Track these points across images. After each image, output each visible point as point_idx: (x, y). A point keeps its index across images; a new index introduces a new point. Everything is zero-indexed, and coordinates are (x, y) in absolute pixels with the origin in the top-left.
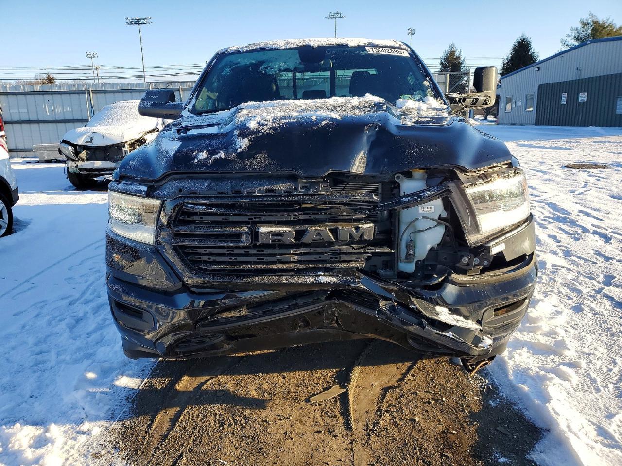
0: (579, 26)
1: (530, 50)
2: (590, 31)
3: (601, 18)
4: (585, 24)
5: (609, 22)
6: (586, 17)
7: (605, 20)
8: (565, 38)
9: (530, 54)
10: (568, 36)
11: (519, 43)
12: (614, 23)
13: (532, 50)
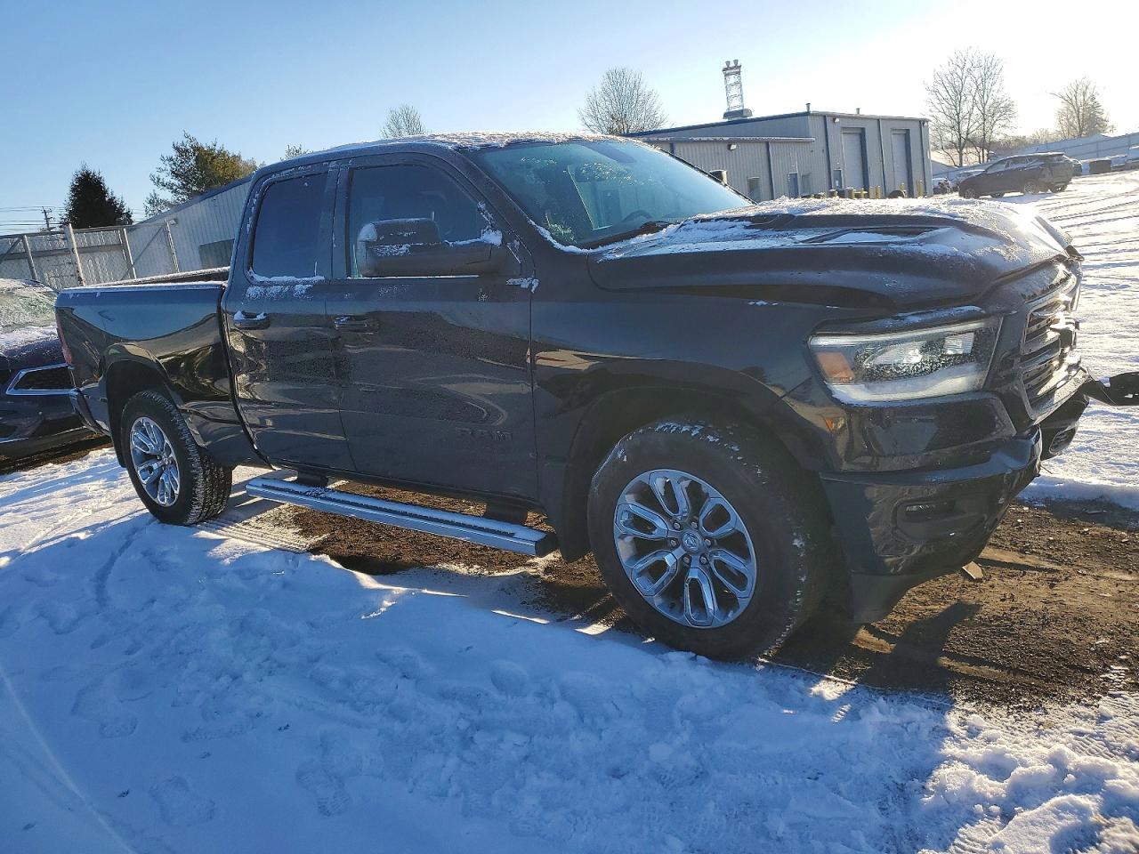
0: (174, 154)
1: (105, 192)
2: (192, 162)
3: (205, 141)
4: (181, 151)
5: (218, 148)
6: (180, 140)
7: (210, 144)
8: (157, 174)
9: (107, 199)
10: (161, 170)
11: (79, 180)
12: (225, 150)
13: (109, 192)
